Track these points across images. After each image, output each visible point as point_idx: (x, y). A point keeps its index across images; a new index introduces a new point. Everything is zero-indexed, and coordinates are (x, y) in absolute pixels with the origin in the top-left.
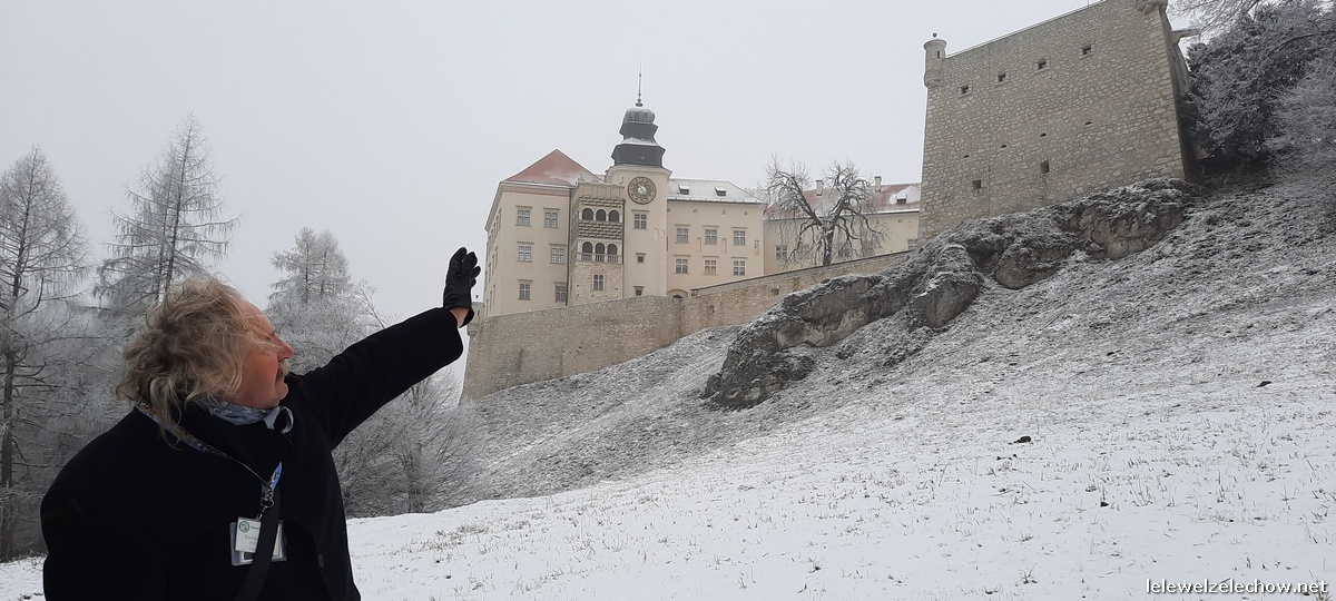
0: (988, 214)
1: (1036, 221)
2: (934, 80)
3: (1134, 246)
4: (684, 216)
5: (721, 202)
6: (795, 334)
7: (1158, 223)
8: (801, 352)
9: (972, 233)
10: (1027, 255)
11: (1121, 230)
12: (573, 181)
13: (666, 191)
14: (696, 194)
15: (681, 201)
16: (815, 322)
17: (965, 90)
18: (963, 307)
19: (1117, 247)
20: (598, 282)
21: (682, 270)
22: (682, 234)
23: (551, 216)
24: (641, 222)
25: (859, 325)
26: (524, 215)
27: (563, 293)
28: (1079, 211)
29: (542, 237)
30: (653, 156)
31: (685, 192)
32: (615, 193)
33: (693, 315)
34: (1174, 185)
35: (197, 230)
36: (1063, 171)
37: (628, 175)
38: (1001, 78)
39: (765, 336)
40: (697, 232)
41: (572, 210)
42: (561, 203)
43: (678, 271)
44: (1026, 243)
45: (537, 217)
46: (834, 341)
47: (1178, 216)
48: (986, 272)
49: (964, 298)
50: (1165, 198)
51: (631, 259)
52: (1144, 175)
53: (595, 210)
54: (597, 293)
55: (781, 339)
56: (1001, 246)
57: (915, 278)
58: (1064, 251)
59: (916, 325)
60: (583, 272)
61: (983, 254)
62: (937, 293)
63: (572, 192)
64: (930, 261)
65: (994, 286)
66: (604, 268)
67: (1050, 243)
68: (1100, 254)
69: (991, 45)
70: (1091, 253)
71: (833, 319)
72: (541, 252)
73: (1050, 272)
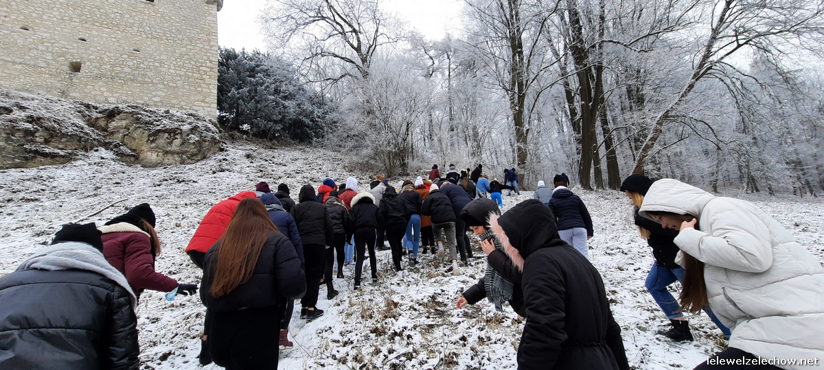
3: (169, 159)
10: (29, 132)
11: (161, 141)
19: (151, 157)
28: (112, 114)
36: (96, 76)
50: (207, 129)
58: (86, 145)
70: (120, 155)
73: (61, 160)
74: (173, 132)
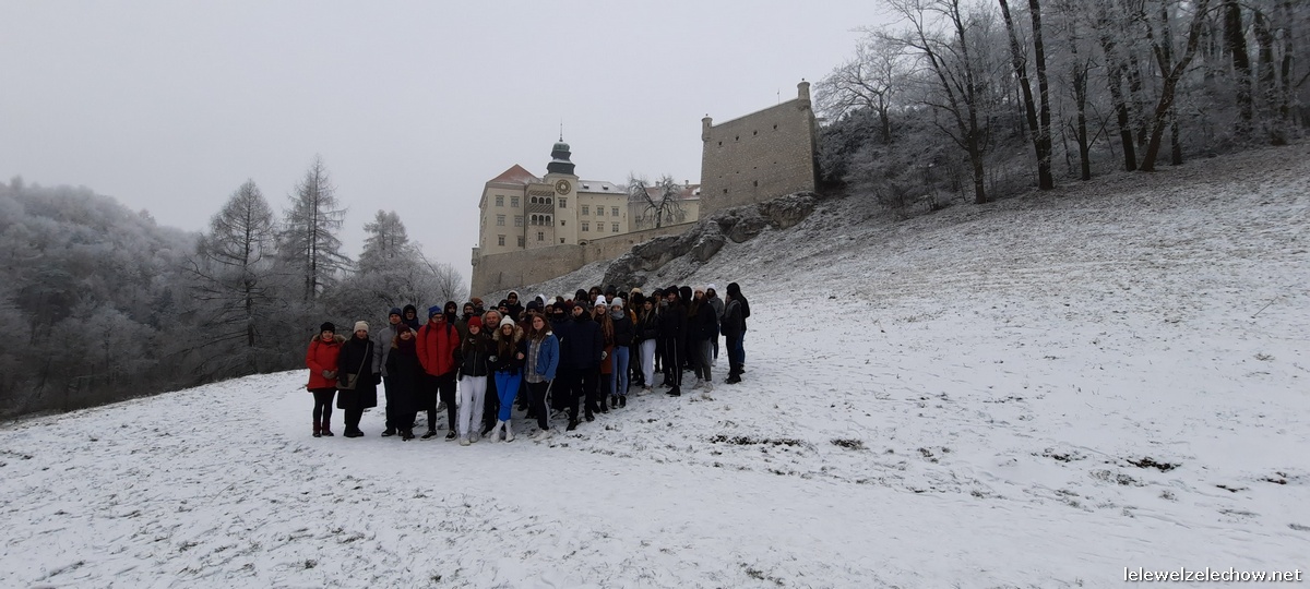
0: (730, 206)
1: (750, 211)
2: (706, 138)
3: (791, 223)
4: (586, 200)
5: (606, 193)
6: (638, 265)
7: (801, 212)
8: (641, 273)
9: (721, 216)
10: (745, 227)
11: (786, 215)
12: (526, 182)
13: (576, 188)
14: (593, 189)
15: (585, 192)
16: (647, 259)
17: (720, 143)
18: (715, 251)
19: (784, 224)
20: (541, 236)
21: (585, 229)
22: (585, 210)
23: (515, 201)
24: (563, 204)
25: (669, 260)
26: (500, 200)
27: (522, 242)
28: (769, 206)
29: (509, 212)
30: (569, 168)
31: (587, 188)
32: (550, 188)
33: (590, 253)
34: (811, 195)
35: (327, 215)
36: (763, 186)
37: (556, 179)
38: (737, 138)
39: (623, 267)
40: (593, 209)
41: (526, 197)
42: (520, 194)
43: (584, 230)
44: (745, 221)
45: (507, 201)
46: (657, 268)
47: (810, 209)
48: (727, 235)
49: (716, 247)
50: (806, 201)
51: (558, 224)
52: (798, 189)
53: (538, 198)
54: (540, 242)
55: (631, 268)
56: (734, 222)
57: (695, 237)
58: (761, 225)
59: (693, 261)
60: (533, 230)
61: (726, 226)
62: (703, 245)
63: (525, 188)
64: (701, 229)
65: (730, 241)
66: (544, 228)
67: (756, 221)
68: (777, 227)
69: (733, 122)
70: (774, 226)
71: (657, 257)
72: (510, 220)
73: (754, 235)
74: (790, 209)
